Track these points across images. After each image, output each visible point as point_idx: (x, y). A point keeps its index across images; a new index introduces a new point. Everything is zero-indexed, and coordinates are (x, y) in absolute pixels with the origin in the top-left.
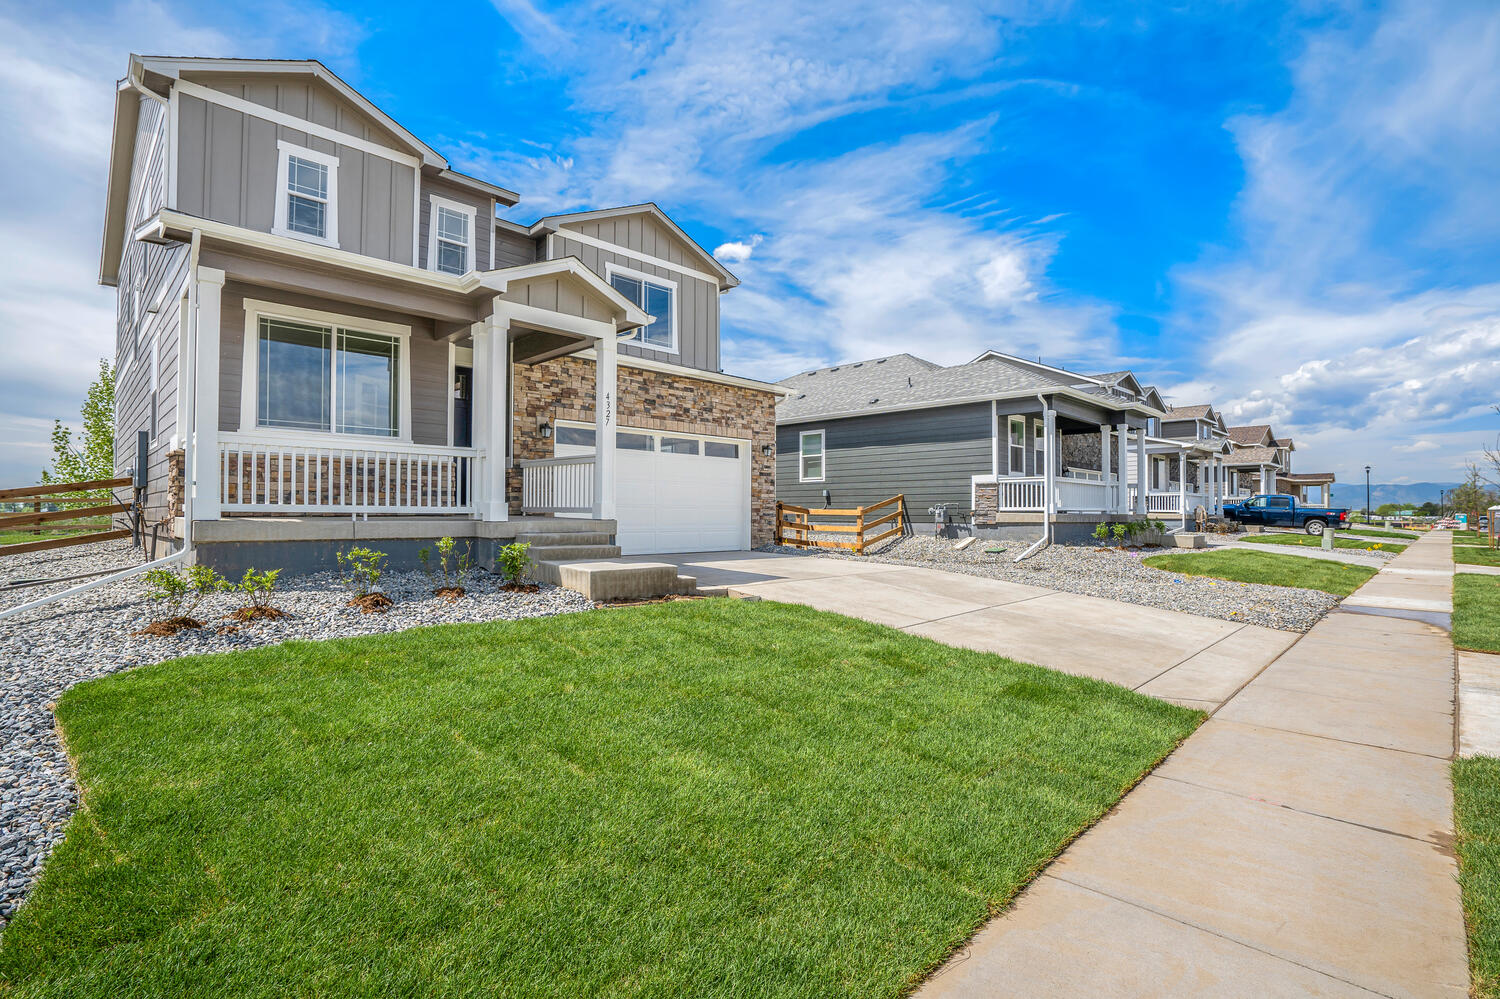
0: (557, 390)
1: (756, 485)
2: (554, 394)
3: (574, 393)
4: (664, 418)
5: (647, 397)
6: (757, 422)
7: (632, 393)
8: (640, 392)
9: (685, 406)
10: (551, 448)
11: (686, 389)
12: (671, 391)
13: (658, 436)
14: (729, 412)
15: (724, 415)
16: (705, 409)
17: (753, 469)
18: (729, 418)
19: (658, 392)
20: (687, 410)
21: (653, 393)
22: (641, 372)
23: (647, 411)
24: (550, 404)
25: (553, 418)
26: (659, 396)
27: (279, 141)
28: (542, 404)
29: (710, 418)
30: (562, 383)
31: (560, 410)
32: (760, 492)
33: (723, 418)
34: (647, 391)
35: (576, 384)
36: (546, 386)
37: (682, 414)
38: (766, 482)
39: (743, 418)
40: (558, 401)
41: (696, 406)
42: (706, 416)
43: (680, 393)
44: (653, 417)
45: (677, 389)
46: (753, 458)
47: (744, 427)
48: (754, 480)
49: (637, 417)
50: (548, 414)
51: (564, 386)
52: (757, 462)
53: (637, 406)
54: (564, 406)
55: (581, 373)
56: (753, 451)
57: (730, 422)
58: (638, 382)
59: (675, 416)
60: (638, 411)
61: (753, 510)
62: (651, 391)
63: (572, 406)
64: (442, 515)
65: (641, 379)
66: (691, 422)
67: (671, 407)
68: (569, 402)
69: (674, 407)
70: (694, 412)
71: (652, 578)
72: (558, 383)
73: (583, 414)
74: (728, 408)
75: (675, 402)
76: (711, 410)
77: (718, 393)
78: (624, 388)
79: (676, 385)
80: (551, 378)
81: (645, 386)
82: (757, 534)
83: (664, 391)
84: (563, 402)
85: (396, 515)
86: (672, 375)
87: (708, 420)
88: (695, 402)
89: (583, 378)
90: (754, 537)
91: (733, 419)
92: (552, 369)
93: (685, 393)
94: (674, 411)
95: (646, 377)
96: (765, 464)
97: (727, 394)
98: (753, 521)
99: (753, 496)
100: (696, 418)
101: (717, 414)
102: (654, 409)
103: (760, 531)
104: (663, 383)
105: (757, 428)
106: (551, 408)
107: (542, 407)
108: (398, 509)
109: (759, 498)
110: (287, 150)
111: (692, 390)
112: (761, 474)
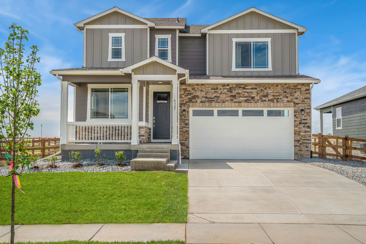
0: (190, 97)
1: (297, 128)
2: (189, 98)
3: (198, 97)
4: (241, 102)
5: (232, 94)
6: (297, 99)
7: (224, 93)
8: (228, 93)
9: (252, 96)
10: (188, 118)
11: (252, 89)
12: (244, 90)
13: (240, 110)
14: (279, 96)
15: (276, 97)
16: (264, 96)
17: (295, 121)
18: (278, 99)
19: (237, 92)
20: (253, 98)
21: (234, 93)
22: (228, 85)
23: (232, 100)
24: (187, 102)
25: (188, 107)
26: (237, 93)
27: (109, 33)
28: (184, 102)
29: (267, 99)
30: (192, 94)
31: (191, 104)
32: (300, 132)
33: (275, 99)
34: (231, 92)
35: (198, 93)
36: (185, 96)
37: (250, 99)
38: (304, 127)
39: (287, 97)
40: (191, 101)
41: (258, 95)
42: (264, 99)
43: (250, 91)
44: (235, 102)
45: (248, 89)
46: (295, 116)
47: (288, 101)
48: (296, 126)
49: (227, 103)
50: (187, 106)
51: (193, 95)
52: (297, 118)
53: (226, 99)
54: (193, 102)
55: (200, 89)
56: (294, 112)
57: (279, 100)
58: (227, 89)
59: (246, 101)
60: (227, 101)
61: (295, 141)
62: (234, 92)
63: (196, 102)
64: (127, 143)
65: (228, 87)
66: (256, 102)
67: (244, 97)
68: (195, 101)
69: (246, 97)
70: (257, 98)
71: (154, 164)
72: (190, 94)
73: (201, 104)
74: (278, 94)
75: (246, 94)
76: (267, 96)
77: (272, 88)
78: (220, 92)
79: (246, 87)
80: (188, 92)
81: (230, 90)
82: (299, 153)
83: (240, 91)
84: (192, 101)
85: (116, 143)
86: (244, 84)
87: (265, 101)
88: (258, 93)
89: (201, 91)
90: (296, 154)
91: (281, 99)
92: (188, 89)
93: (252, 90)
94: (246, 99)
95: (231, 86)
96: (303, 118)
97: (277, 88)
98: (295, 146)
99: (295, 134)
100: (258, 100)
101: (270, 97)
102: (235, 99)
103: (301, 150)
104: (240, 87)
105: (297, 101)
106: (188, 104)
107: (184, 104)
108: (117, 141)
109: (299, 135)
110: (111, 35)
111: (256, 89)
112: (300, 123)
